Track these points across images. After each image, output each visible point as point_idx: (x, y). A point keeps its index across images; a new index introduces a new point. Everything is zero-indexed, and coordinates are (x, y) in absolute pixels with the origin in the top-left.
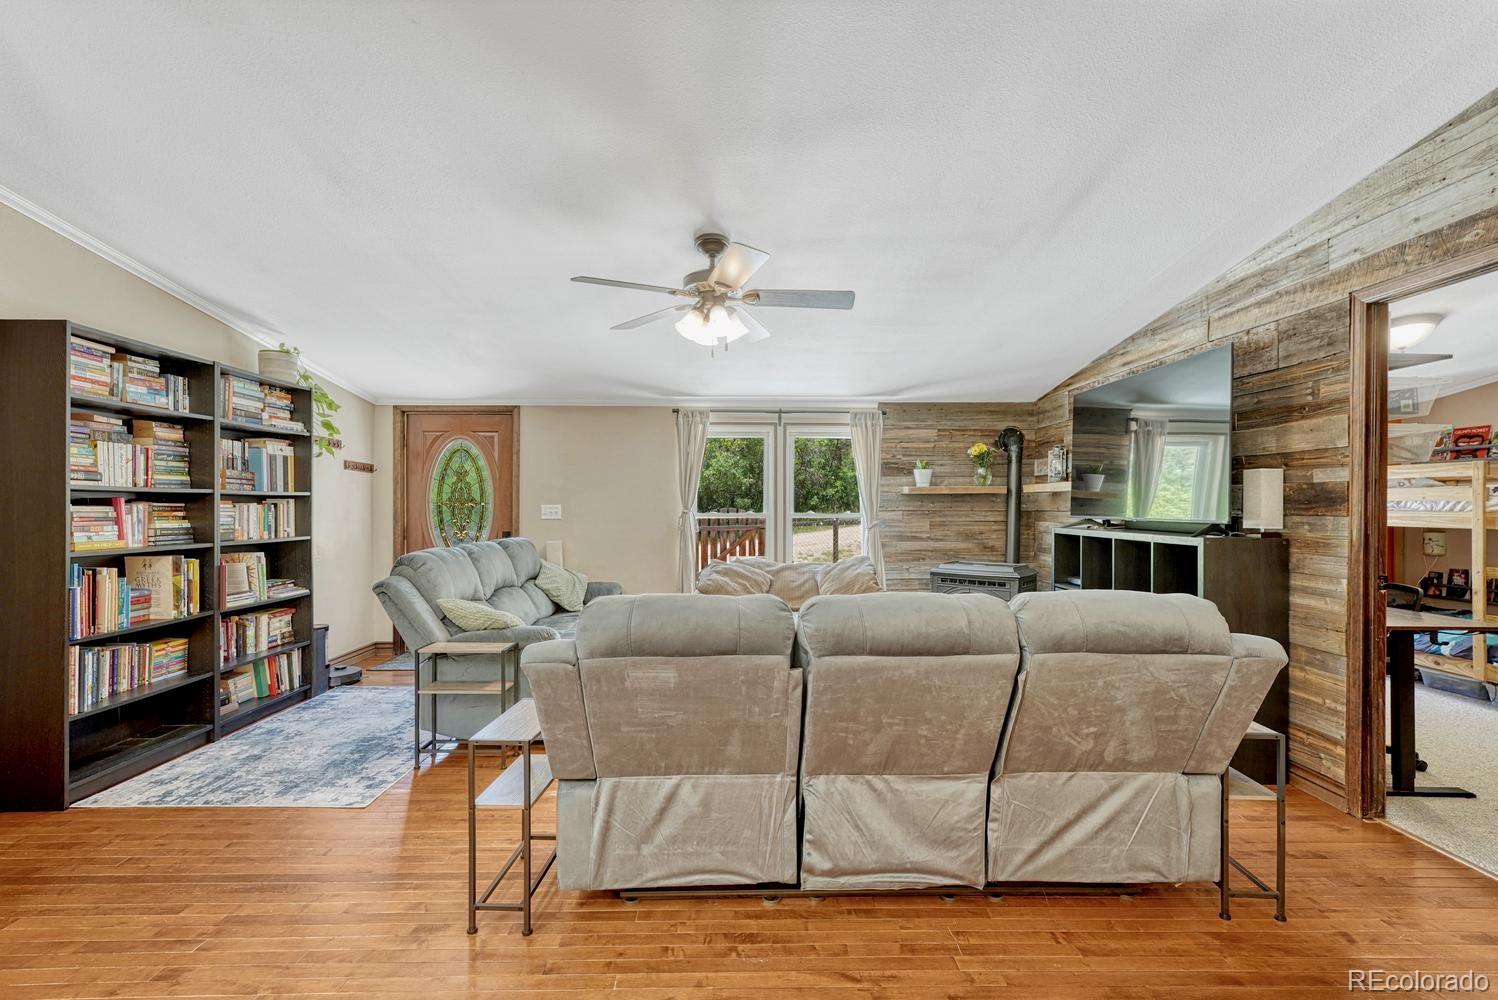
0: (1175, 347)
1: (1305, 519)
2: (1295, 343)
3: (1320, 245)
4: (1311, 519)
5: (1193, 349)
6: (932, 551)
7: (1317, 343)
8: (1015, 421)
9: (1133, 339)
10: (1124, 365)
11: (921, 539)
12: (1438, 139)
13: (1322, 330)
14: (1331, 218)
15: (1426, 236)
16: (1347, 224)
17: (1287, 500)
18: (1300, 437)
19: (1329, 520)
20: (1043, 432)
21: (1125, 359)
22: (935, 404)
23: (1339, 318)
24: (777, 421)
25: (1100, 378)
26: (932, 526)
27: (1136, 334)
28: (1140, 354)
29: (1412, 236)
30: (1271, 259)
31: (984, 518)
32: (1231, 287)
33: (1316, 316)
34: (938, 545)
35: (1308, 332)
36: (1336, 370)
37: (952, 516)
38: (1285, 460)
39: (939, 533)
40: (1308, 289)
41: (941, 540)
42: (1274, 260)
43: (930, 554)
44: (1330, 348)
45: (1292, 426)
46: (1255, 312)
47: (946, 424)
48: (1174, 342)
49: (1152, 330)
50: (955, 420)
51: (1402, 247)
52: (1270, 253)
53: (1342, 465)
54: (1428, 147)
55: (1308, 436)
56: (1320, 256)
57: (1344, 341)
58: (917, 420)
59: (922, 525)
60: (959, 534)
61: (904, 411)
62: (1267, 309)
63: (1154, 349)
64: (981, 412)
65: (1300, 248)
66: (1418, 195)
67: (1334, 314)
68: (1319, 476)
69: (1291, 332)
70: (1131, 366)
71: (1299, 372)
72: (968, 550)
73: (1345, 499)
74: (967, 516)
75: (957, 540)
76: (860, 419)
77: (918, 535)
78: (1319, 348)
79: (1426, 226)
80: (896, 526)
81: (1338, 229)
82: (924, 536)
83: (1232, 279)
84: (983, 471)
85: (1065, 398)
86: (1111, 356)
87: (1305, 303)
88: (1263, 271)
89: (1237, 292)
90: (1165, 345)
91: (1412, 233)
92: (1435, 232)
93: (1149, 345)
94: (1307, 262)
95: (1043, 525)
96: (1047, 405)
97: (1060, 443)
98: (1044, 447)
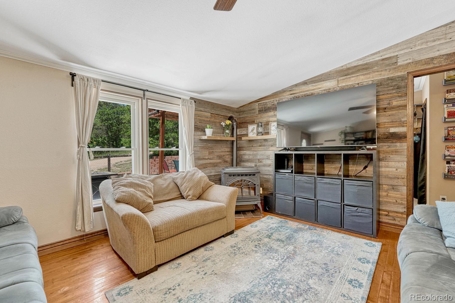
0: (320, 88)
1: (386, 144)
2: (381, 88)
3: (393, 57)
4: (389, 144)
5: (330, 89)
6: (209, 164)
7: (392, 88)
8: (233, 114)
10: (291, 94)
11: (206, 159)
12: (448, 26)
13: (394, 84)
14: (399, 48)
15: (443, 55)
16: (406, 51)
19: (398, 144)
20: (242, 119)
21: (292, 92)
22: (210, 102)
23: (402, 80)
24: (143, 97)
25: (277, 99)
26: (210, 153)
27: (298, 84)
28: (300, 91)
29: (437, 55)
30: (369, 60)
31: (224, 150)
33: (392, 79)
34: (211, 161)
35: (388, 84)
36: (401, 96)
37: (215, 149)
39: (211, 157)
40: (388, 70)
41: (212, 159)
42: (371, 61)
43: (208, 165)
44: (398, 90)
45: (380, 114)
46: (362, 77)
47: (213, 111)
48: (319, 87)
49: (305, 83)
50: (216, 110)
51: (432, 59)
52: (369, 58)
53: (403, 126)
54: (444, 29)
55: (389, 117)
56: (394, 60)
57: (404, 87)
58: (204, 108)
59: (206, 153)
60: (218, 156)
61: (200, 103)
62: (368, 76)
63: (308, 89)
64: (223, 109)
65: (384, 57)
66: (439, 43)
67: (400, 79)
68: (393, 130)
69: (380, 84)
70: (295, 95)
72: (220, 163)
73: (405, 137)
74: (220, 149)
75: (217, 159)
76: (185, 103)
77: (205, 157)
78: (393, 89)
80: (197, 154)
81: (402, 52)
82: (207, 157)
83: (349, 66)
84: (227, 131)
85: (256, 106)
86: (284, 91)
87: (386, 75)
88: (366, 64)
89: (351, 71)
90: (315, 88)
91: (437, 54)
92: (447, 55)
93: (304, 88)
94: (387, 62)
95: (242, 152)
96: (245, 109)
97: (253, 122)
98: (243, 124)
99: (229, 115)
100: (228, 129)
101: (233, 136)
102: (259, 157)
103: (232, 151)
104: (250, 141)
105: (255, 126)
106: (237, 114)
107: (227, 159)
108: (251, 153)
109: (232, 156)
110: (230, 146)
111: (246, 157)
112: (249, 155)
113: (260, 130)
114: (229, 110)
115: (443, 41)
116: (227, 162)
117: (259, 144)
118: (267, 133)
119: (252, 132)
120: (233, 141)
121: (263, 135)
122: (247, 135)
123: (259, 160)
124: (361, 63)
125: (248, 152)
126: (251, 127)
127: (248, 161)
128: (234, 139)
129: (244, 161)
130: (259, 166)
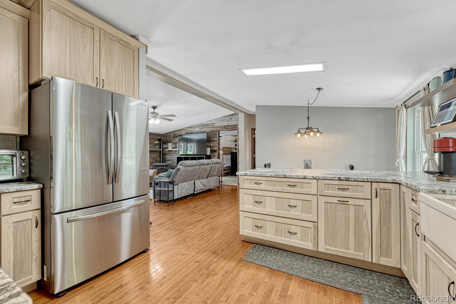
1: (212, 153)
5: (198, 131)
9: (187, 127)
13: (214, 133)
14: (215, 121)
17: (211, 151)
18: (212, 144)
19: (215, 153)
20: (165, 140)
21: (186, 130)
25: (180, 132)
31: (156, 155)
32: (203, 125)
33: (213, 131)
35: (212, 133)
36: (216, 137)
38: (210, 147)
44: (214, 135)
46: (206, 129)
48: (194, 130)
49: (190, 127)
51: (222, 126)
52: (208, 122)
53: (216, 148)
54: (224, 118)
56: (214, 124)
57: (216, 134)
62: (208, 129)
65: (212, 123)
66: (222, 122)
67: (215, 131)
68: (214, 149)
71: (212, 137)
73: (217, 151)
79: (224, 125)
81: (216, 122)
83: (203, 124)
84: (157, 146)
85: (172, 134)
86: (183, 129)
87: (212, 129)
88: (207, 124)
89: (204, 126)
90: (193, 130)
91: (223, 125)
92: (224, 126)
93: (190, 129)
94: (212, 125)
95: (166, 156)
96: (167, 135)
97: (170, 142)
98: (166, 142)
99: (159, 138)
100: (157, 145)
101: (161, 149)
102: (173, 159)
103: (160, 156)
104: (169, 151)
105: (171, 144)
106: (164, 137)
107: (157, 160)
108: (170, 157)
109: (160, 158)
110: (159, 153)
111: (168, 159)
112: (169, 158)
113: (173, 146)
114: (159, 135)
115: (224, 121)
116: (157, 161)
117: (173, 152)
118: (176, 148)
119: (170, 146)
120: (160, 151)
121: (174, 148)
122: (168, 148)
123: (173, 160)
124: (206, 123)
125: (168, 156)
126: (170, 144)
127: (169, 161)
128: (161, 150)
129: (167, 161)
130: (173, 163)
